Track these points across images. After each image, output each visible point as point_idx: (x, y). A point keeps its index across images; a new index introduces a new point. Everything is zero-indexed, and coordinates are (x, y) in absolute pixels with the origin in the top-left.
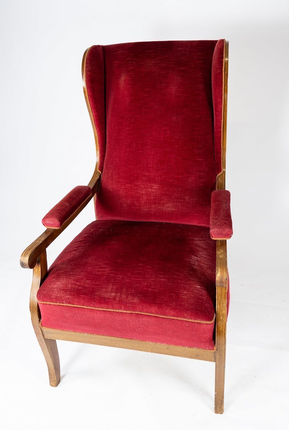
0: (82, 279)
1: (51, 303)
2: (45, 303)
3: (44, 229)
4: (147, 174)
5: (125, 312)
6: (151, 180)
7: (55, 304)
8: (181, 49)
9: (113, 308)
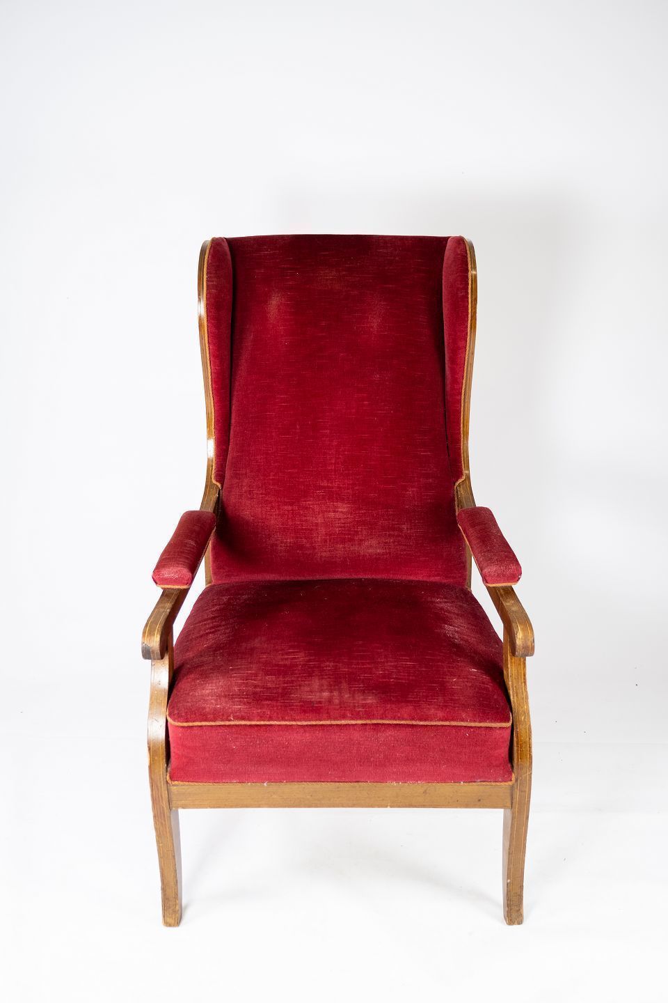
0: (256, 675)
1: (204, 723)
2: (191, 724)
3: (158, 591)
4: (325, 484)
5: (353, 722)
6: (333, 496)
7: (213, 724)
8: (385, 251)
9: (329, 718)
